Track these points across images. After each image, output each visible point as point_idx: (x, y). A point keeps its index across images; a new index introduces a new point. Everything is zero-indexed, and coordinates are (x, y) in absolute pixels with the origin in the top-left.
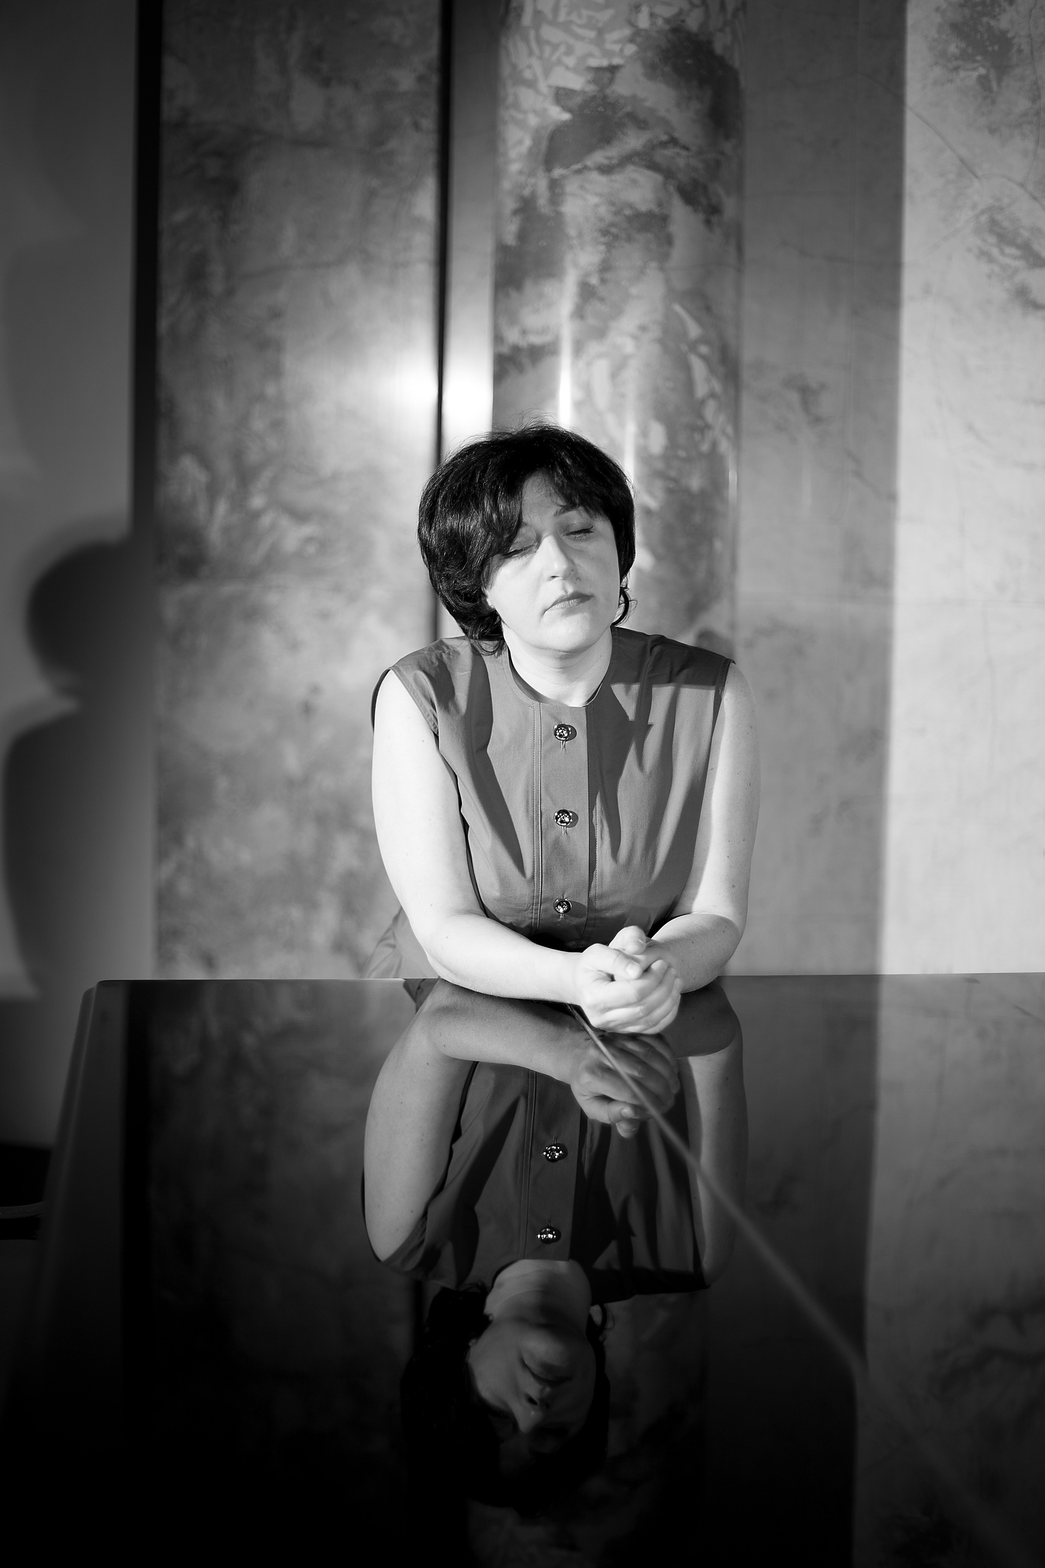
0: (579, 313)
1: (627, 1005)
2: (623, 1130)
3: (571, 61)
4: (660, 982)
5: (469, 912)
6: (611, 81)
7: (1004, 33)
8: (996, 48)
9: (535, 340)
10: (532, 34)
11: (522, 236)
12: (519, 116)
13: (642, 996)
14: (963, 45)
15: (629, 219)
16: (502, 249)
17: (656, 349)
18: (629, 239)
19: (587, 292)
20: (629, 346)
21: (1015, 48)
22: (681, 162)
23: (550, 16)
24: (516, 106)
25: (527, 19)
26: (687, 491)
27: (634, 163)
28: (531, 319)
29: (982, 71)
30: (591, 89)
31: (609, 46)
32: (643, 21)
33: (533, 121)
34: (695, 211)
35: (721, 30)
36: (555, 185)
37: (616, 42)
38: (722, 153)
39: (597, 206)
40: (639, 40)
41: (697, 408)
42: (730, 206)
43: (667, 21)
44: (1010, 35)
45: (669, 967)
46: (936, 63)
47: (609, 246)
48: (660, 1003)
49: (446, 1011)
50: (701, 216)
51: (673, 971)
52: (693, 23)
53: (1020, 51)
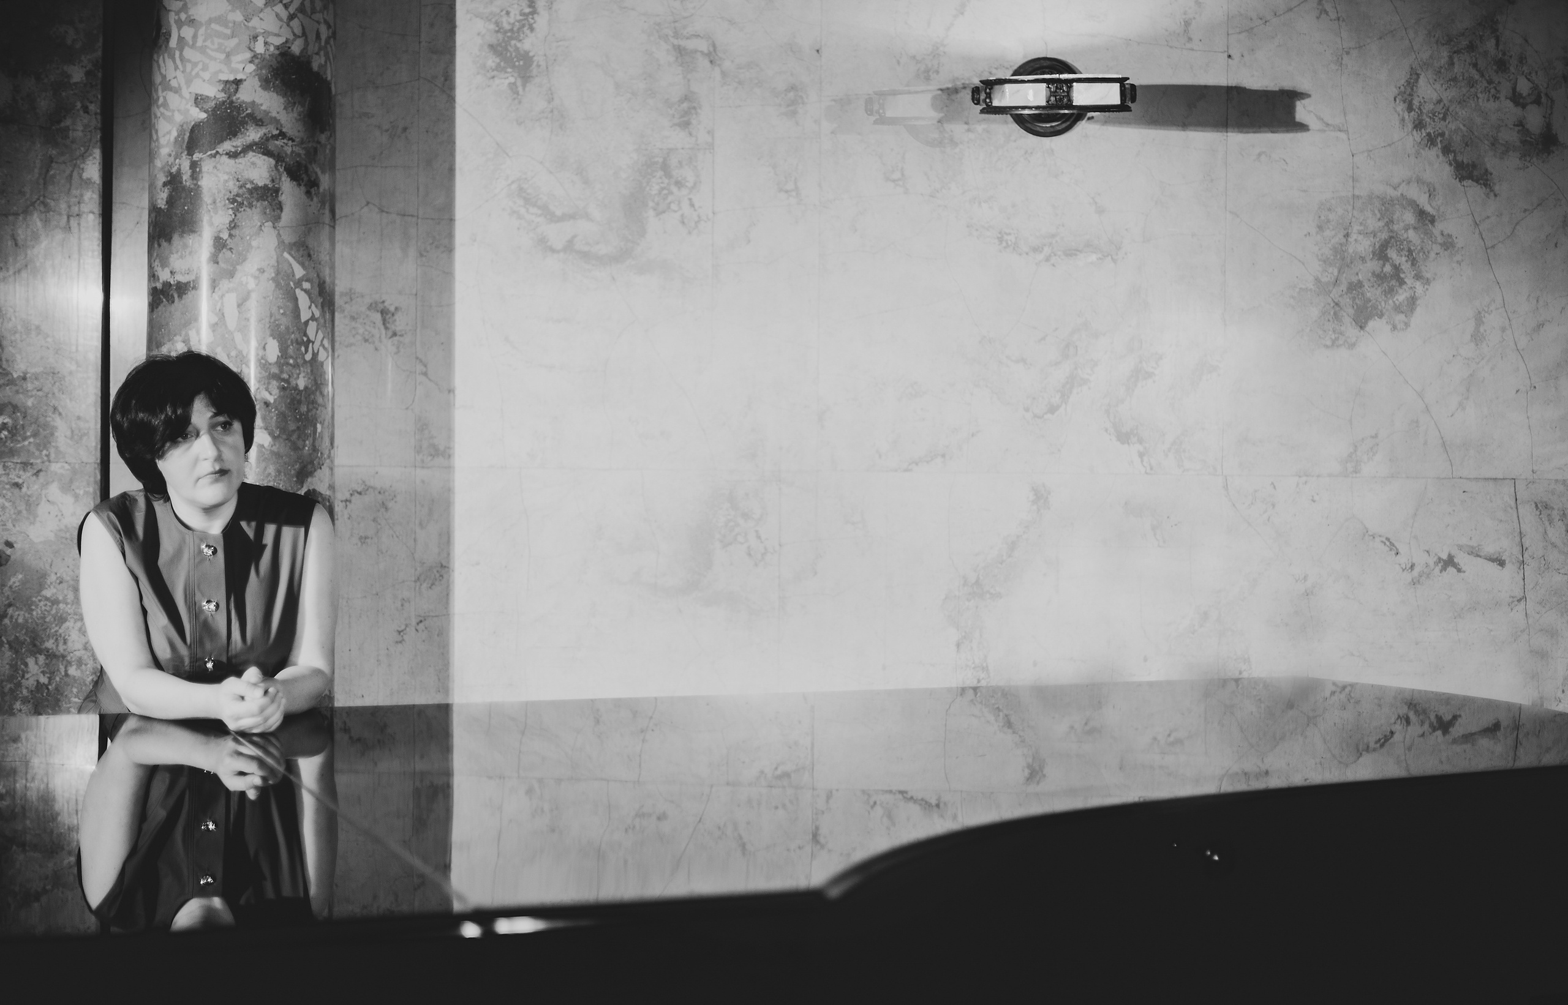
0: (214, 260)
1: (253, 716)
2: (252, 795)
3: (206, 75)
4: (273, 701)
5: (149, 667)
6: (237, 90)
7: (527, 53)
8: (521, 63)
9: (182, 278)
10: (177, 54)
11: (170, 201)
12: (168, 113)
13: (262, 710)
14: (498, 60)
15: (251, 192)
16: (154, 209)
17: (271, 285)
18: (251, 206)
19: (219, 244)
20: (252, 284)
21: (535, 64)
22: (288, 150)
23: (191, 43)
24: (165, 105)
25: (173, 43)
26: (296, 388)
27: (254, 151)
28: (178, 262)
29: (512, 80)
30: (222, 96)
31: (233, 65)
32: (260, 48)
33: (178, 118)
34: (299, 185)
35: (317, 54)
36: (194, 165)
37: (241, 62)
38: (319, 142)
39: (226, 181)
40: (257, 61)
41: (303, 328)
42: (325, 181)
43: (277, 48)
44: (531, 54)
45: (278, 692)
46: (478, 73)
47: (236, 211)
48: (273, 715)
49: (135, 731)
50: (303, 188)
51: (280, 694)
52: (296, 48)
53: (539, 66)
